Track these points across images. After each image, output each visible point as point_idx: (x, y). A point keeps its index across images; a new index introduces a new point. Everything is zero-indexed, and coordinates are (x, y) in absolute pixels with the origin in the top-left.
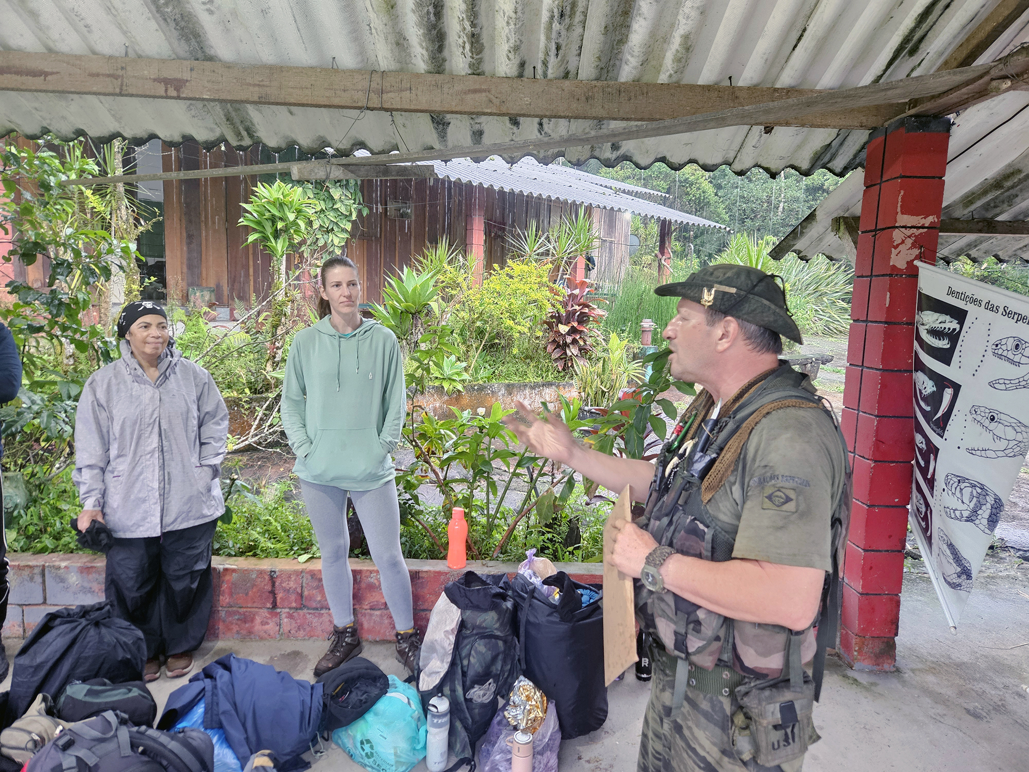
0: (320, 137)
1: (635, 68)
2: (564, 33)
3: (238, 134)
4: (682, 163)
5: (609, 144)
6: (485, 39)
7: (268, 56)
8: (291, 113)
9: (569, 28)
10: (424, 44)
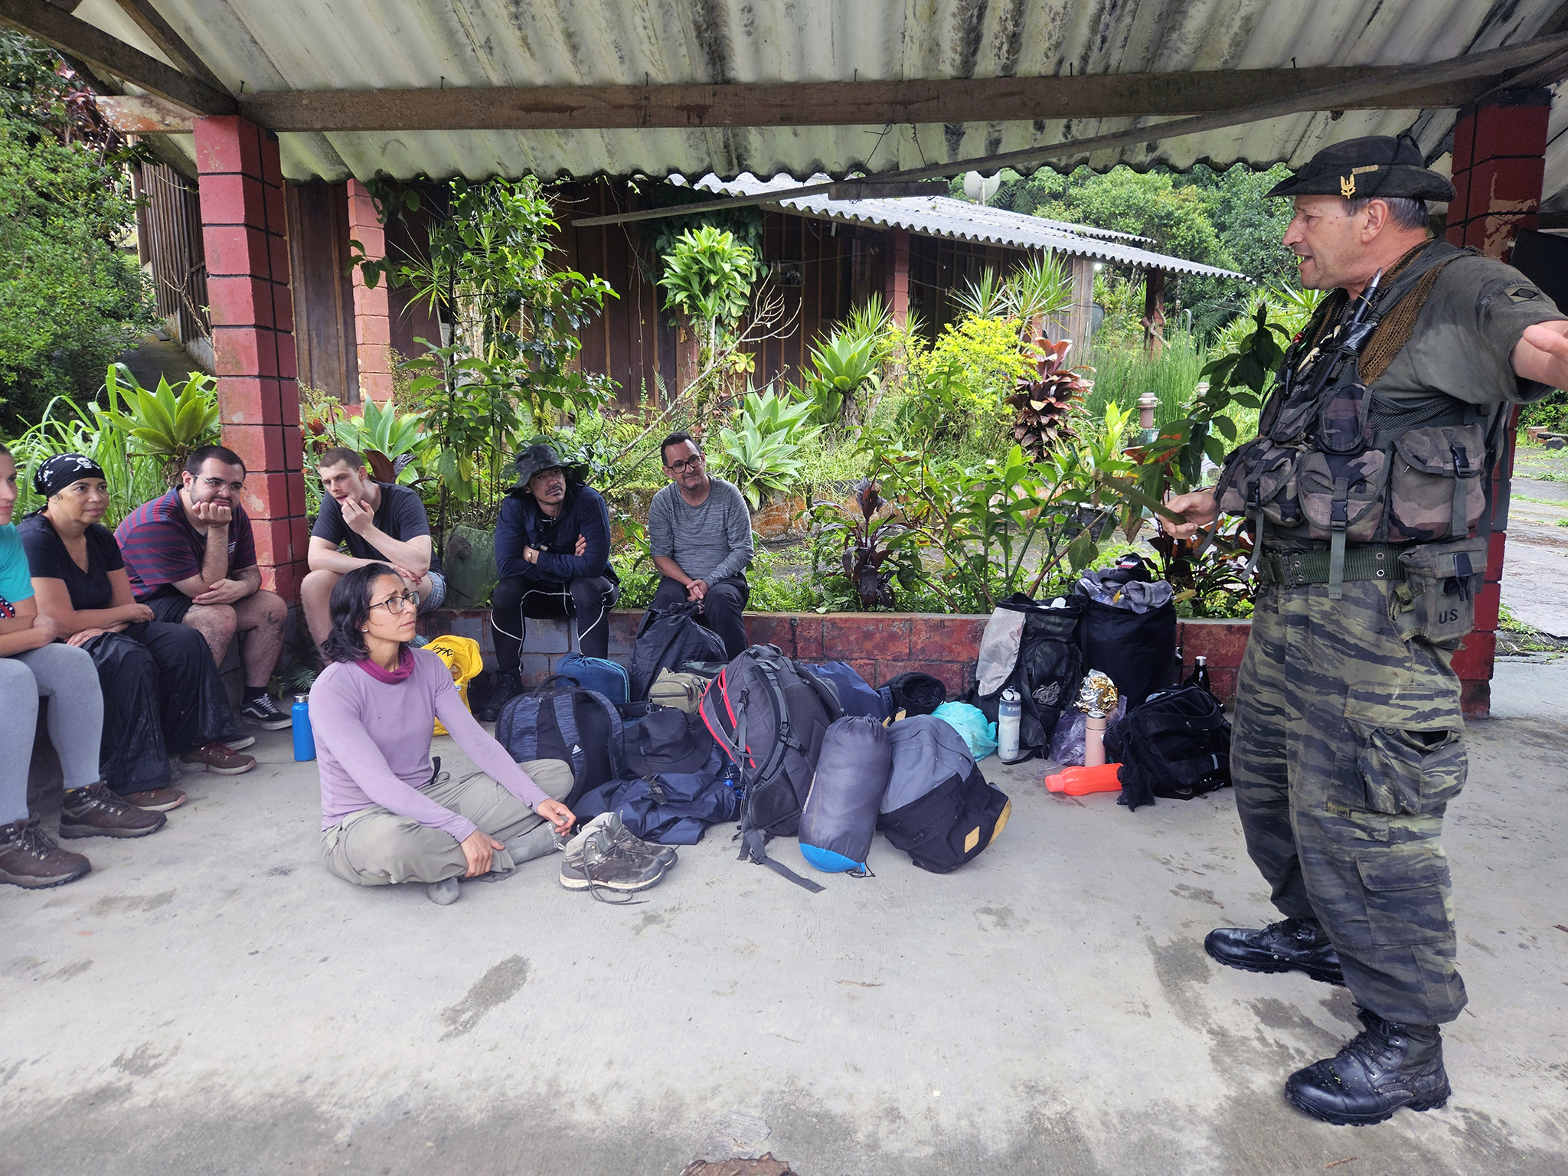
0: (816, 161)
1: (1185, 56)
2: (1112, 25)
3: (730, 163)
4: (1228, 162)
5: (1145, 144)
6: (1023, 40)
7: (789, 75)
8: (795, 134)
9: (1119, 20)
10: (959, 49)
